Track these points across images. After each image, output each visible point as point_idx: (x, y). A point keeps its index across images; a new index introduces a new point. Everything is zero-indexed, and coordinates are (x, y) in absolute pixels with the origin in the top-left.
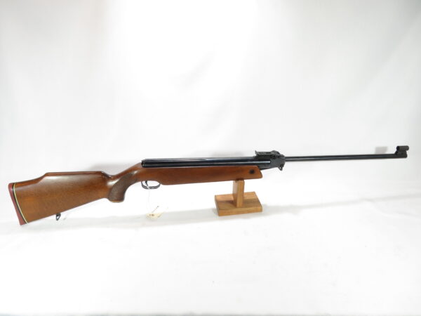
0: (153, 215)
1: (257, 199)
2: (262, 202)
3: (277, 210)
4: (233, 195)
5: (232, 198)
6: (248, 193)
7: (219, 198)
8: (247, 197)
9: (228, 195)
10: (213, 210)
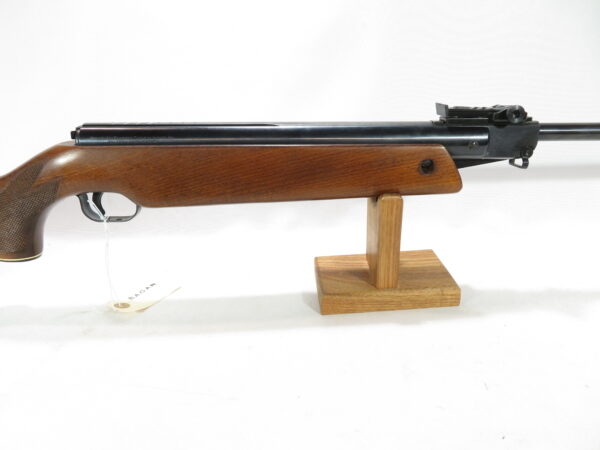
0: (125, 306)
1: (442, 267)
2: (459, 278)
3: (507, 301)
4: (369, 256)
5: (365, 265)
6: (412, 254)
7: (325, 265)
8: (409, 263)
9: (355, 257)
10: (306, 296)
